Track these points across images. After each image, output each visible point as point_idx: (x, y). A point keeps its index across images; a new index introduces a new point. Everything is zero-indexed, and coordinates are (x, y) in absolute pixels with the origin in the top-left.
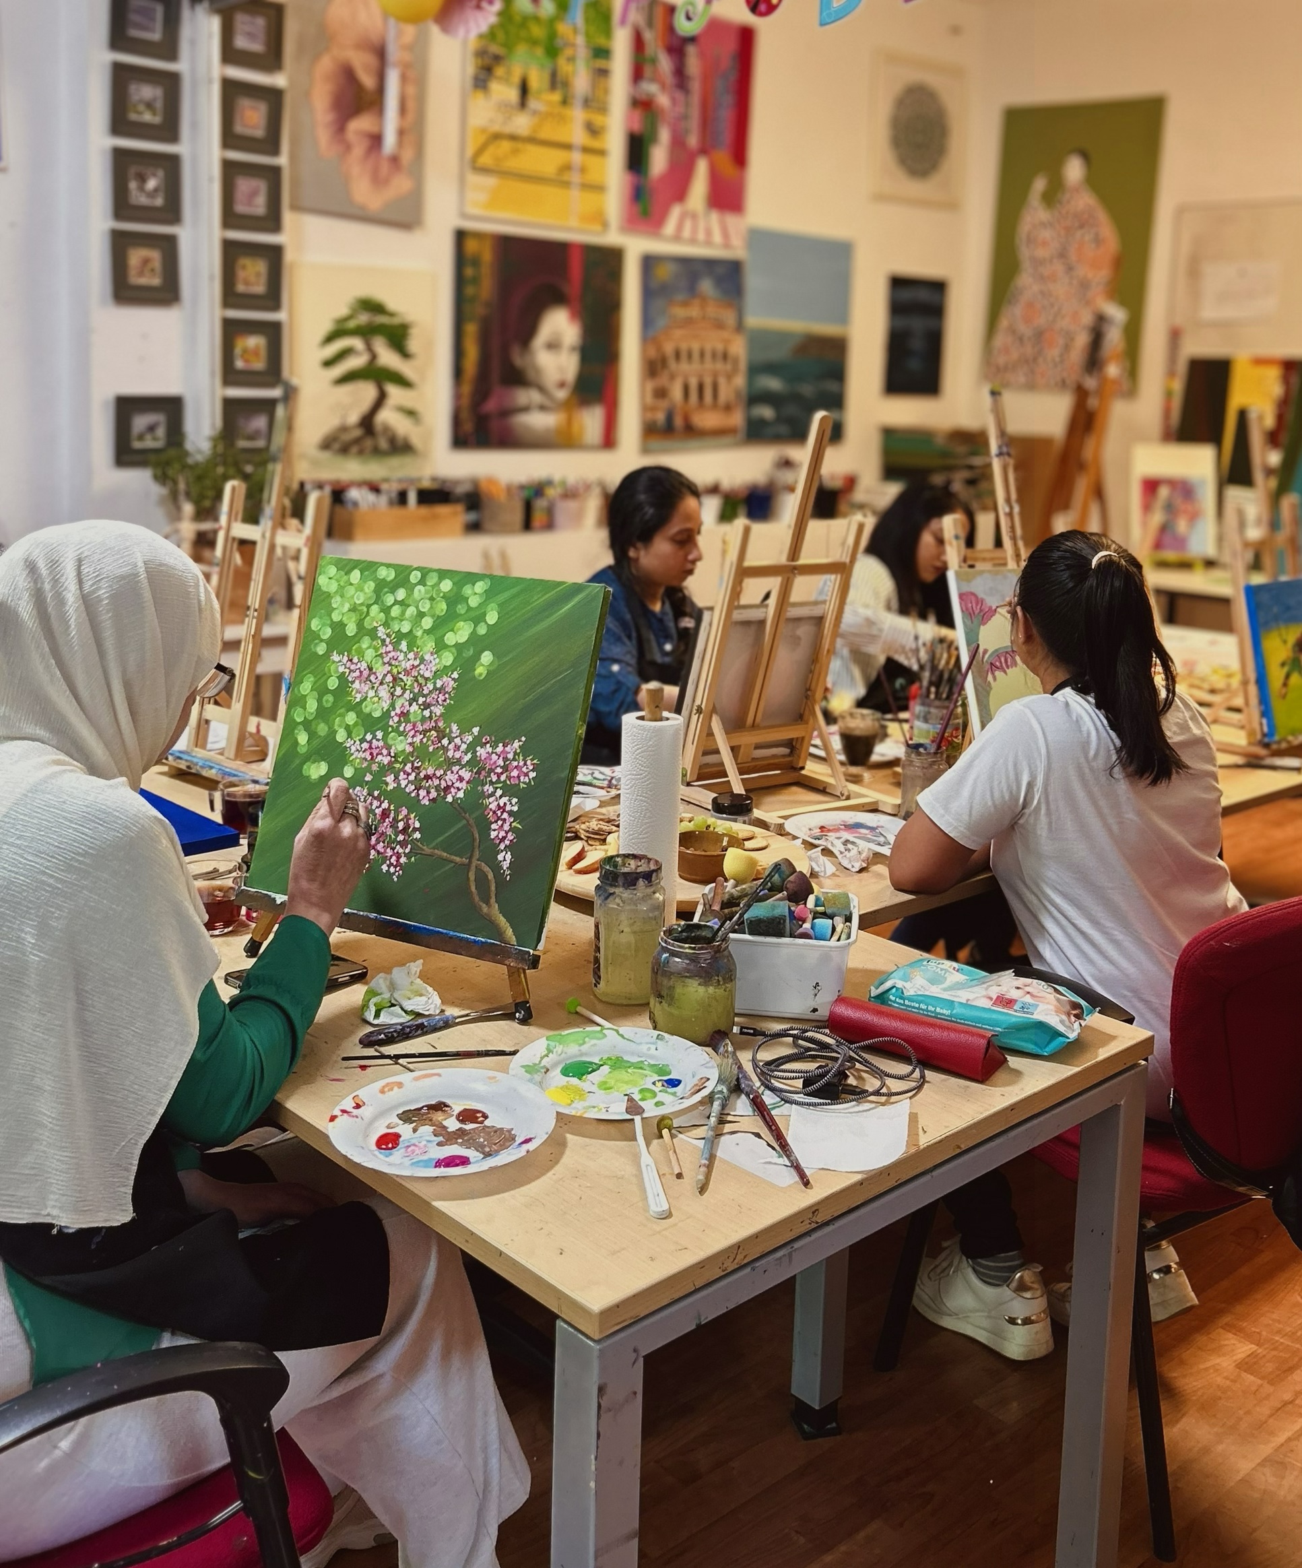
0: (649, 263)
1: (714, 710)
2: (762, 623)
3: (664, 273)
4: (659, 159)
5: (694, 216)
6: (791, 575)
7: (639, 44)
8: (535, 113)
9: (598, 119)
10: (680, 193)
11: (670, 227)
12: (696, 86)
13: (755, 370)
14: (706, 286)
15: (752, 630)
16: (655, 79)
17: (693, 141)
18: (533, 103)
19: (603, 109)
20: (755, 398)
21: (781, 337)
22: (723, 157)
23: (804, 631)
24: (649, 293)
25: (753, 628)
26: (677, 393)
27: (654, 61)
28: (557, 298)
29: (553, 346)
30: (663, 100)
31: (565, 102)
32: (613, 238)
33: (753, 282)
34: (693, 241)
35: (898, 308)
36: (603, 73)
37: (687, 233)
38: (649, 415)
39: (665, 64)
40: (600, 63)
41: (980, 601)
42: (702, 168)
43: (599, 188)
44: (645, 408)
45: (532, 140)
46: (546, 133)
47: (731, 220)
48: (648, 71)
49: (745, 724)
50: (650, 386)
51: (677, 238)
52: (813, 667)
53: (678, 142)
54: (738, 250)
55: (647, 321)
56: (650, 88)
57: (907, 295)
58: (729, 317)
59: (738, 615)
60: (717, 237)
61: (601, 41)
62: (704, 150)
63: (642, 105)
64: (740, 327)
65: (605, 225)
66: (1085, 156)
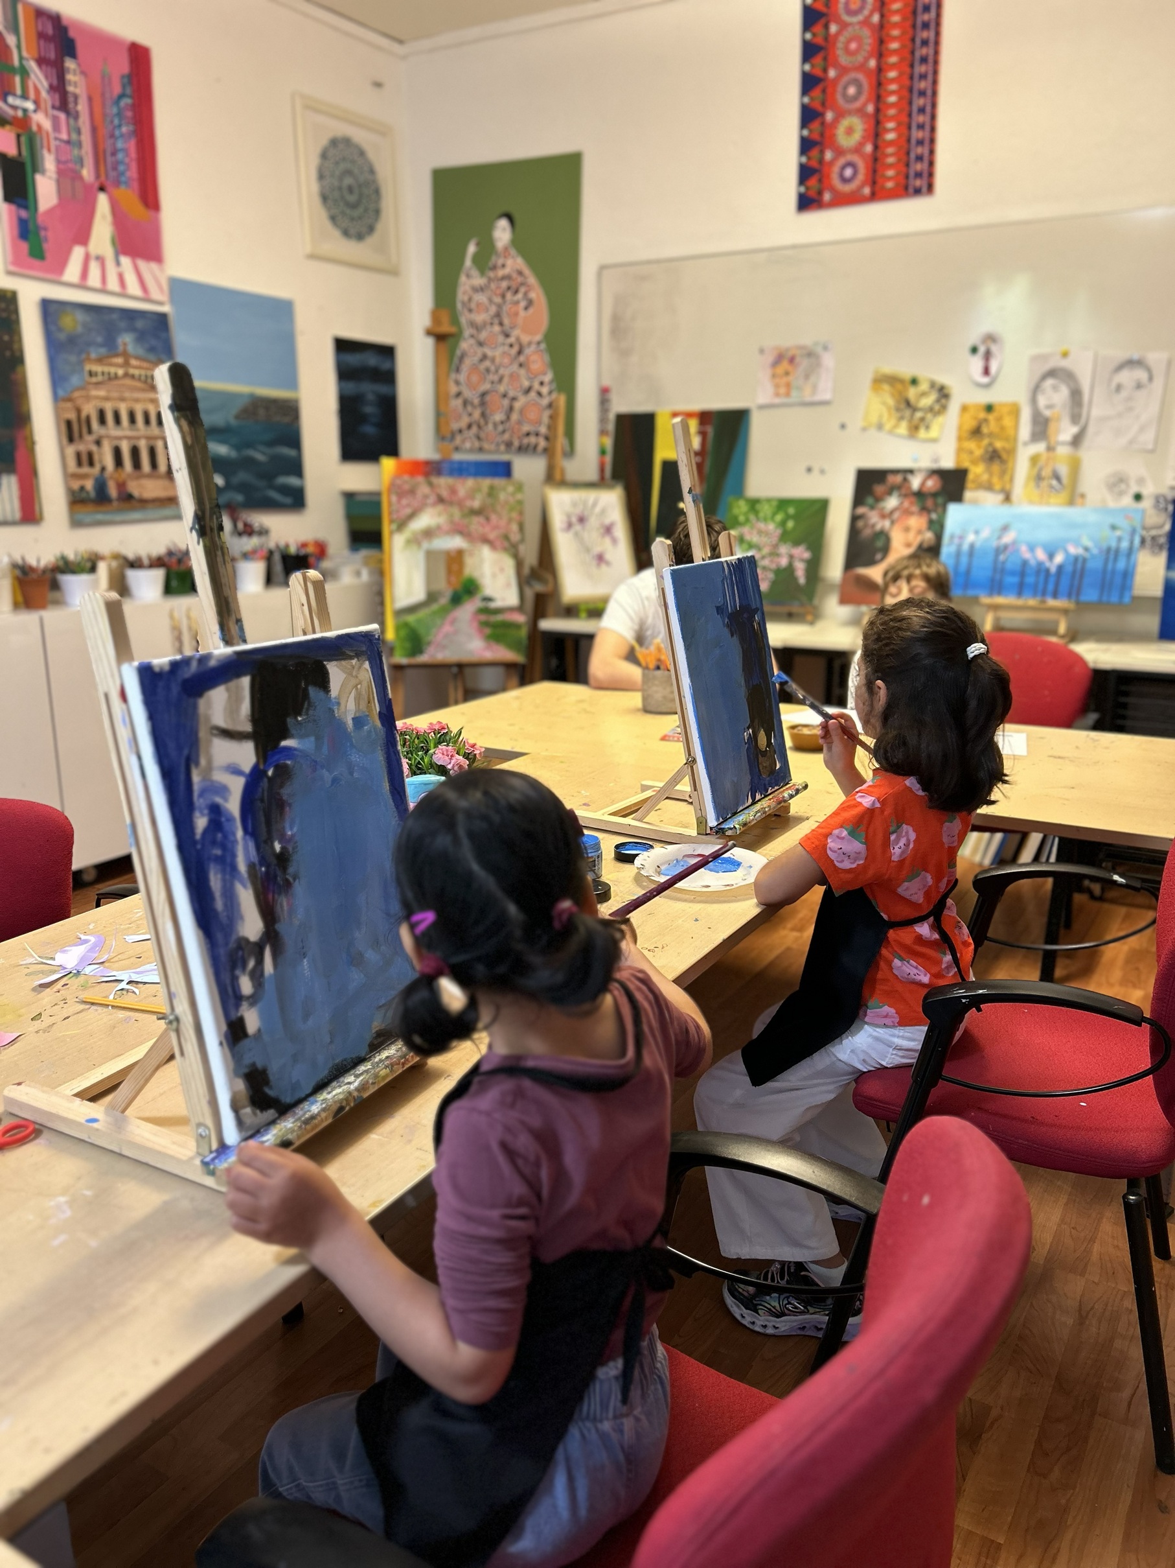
0: (49, 309)
3: (70, 323)
4: (47, 191)
5: (101, 260)
11: (72, 272)
12: (82, 108)
14: (128, 342)
16: (28, 95)
17: (88, 174)
22: (129, 196)
24: (55, 346)
26: (106, 459)
27: (23, 72)
30: (43, 121)
33: (184, 341)
34: (104, 290)
35: (345, 374)
37: (94, 279)
38: (76, 485)
39: (39, 78)
44: (68, 476)
47: (148, 268)
50: (70, 451)
53: (67, 174)
54: (161, 303)
55: (57, 379)
57: (353, 359)
60: (133, 288)
66: (509, 217)
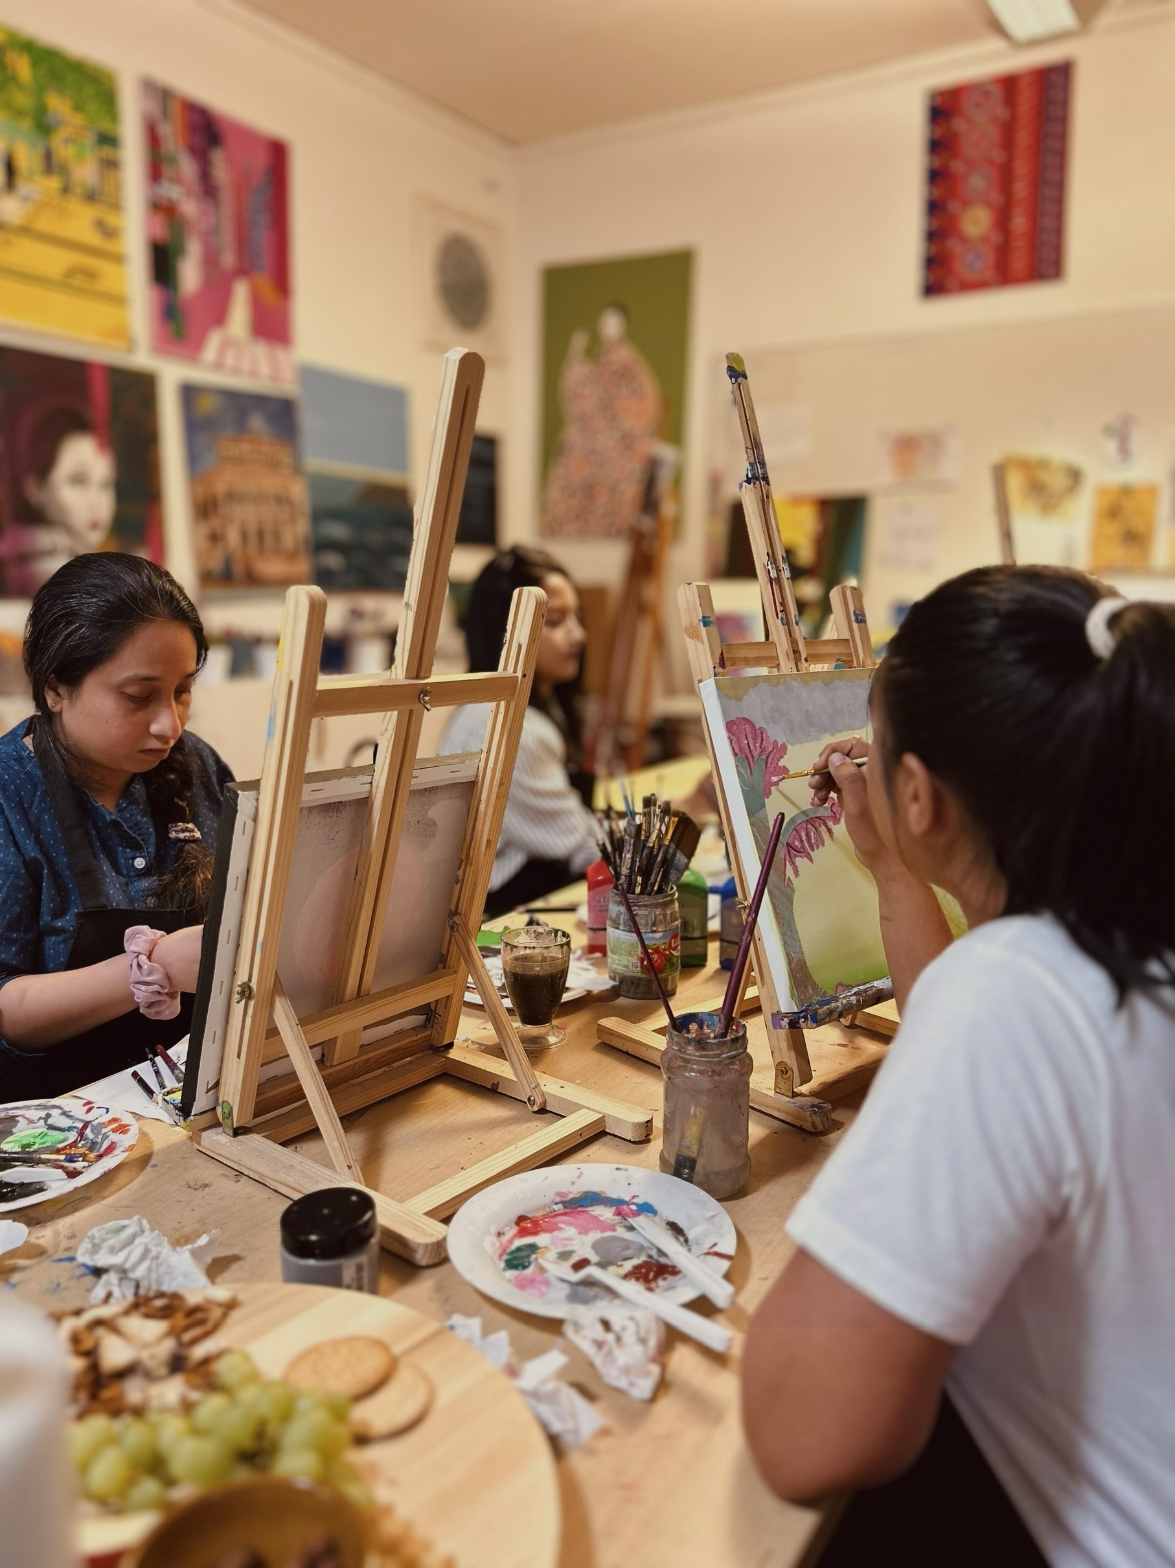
0: (189, 393)
1: (278, 988)
2: (363, 804)
3: (207, 405)
4: (190, 274)
5: (237, 344)
6: (417, 707)
7: (153, 139)
8: (26, 199)
9: (111, 219)
10: (219, 317)
11: (210, 352)
12: (226, 196)
13: (320, 515)
14: (257, 423)
15: (346, 817)
16: (179, 181)
17: (228, 259)
18: (23, 187)
19: (116, 206)
20: (320, 546)
21: (342, 483)
22: (264, 282)
23: (442, 811)
24: (194, 426)
25: (347, 815)
26: (233, 537)
27: (173, 160)
28: (79, 424)
29: (79, 479)
30: (190, 208)
31: (66, 190)
32: (142, 359)
33: (309, 422)
34: (236, 371)
36: (111, 165)
37: (230, 361)
38: (204, 562)
39: (187, 167)
40: (107, 151)
41: (759, 734)
42: (241, 295)
43: (119, 300)
44: (198, 554)
45: (25, 231)
46: (45, 223)
47: (280, 353)
48: (166, 170)
49: (343, 997)
50: (202, 529)
51: (218, 366)
52: (460, 873)
53: (210, 260)
54: (288, 386)
55: (193, 457)
56: (172, 191)
58: (285, 458)
59: (311, 795)
60: (265, 369)
61: (105, 125)
62: (243, 270)
63: (162, 209)
64: (297, 469)
65: (131, 345)
66: (623, 309)
